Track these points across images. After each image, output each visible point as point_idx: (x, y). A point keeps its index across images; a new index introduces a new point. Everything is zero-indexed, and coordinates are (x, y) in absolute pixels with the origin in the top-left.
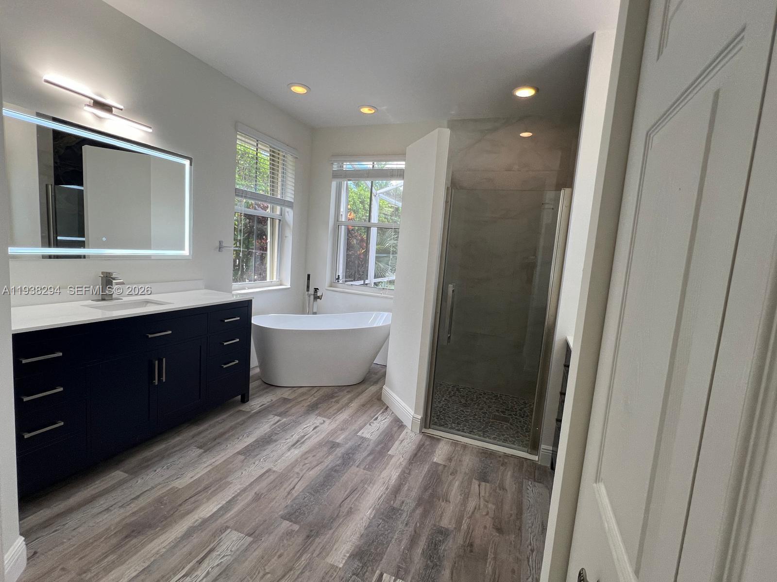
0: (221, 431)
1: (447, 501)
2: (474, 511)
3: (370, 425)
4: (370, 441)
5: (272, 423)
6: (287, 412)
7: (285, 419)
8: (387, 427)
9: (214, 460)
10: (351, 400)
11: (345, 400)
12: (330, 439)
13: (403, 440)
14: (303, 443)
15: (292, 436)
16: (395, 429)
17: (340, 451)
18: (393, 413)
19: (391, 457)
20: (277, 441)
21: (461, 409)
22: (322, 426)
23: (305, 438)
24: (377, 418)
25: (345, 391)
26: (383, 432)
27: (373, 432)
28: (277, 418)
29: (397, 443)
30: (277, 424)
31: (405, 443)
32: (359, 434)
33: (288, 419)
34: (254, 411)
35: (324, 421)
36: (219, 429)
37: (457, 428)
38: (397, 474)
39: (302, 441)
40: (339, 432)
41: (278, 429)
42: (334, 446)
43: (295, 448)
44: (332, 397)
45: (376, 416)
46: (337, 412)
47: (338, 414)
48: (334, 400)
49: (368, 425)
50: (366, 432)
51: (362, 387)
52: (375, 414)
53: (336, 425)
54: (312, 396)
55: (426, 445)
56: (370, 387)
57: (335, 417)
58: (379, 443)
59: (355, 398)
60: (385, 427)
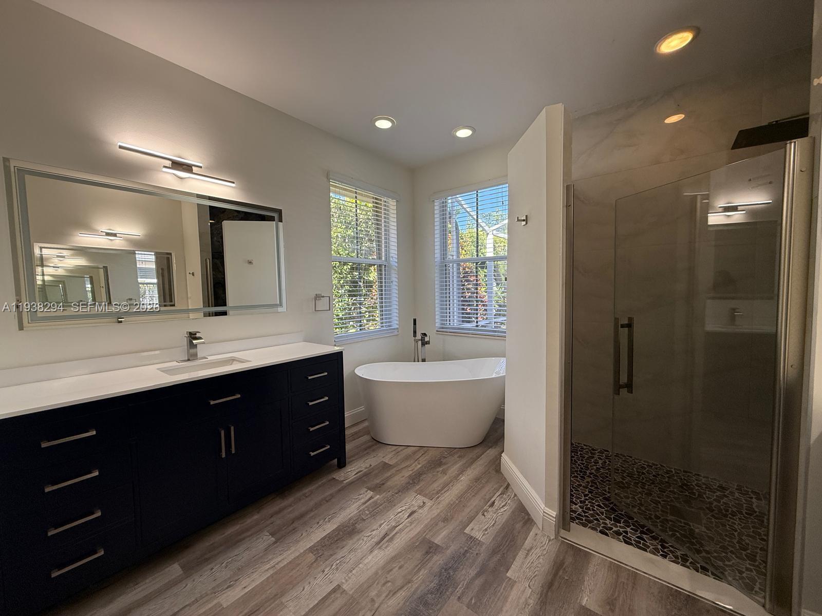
0: (304, 509)
3: (483, 515)
4: (482, 546)
5: (363, 501)
6: (383, 484)
7: (378, 496)
8: (507, 521)
9: (279, 559)
10: (462, 471)
11: (453, 470)
12: (427, 537)
13: (531, 548)
14: (392, 539)
15: (380, 526)
16: (518, 526)
17: (438, 561)
18: (515, 495)
20: (362, 531)
21: (617, 491)
22: (420, 511)
23: (395, 532)
24: (494, 503)
25: (456, 456)
26: (503, 528)
27: (486, 530)
28: (370, 493)
29: (521, 554)
30: (367, 504)
31: (533, 557)
32: (467, 531)
33: (382, 496)
34: (347, 481)
35: (424, 503)
36: (301, 507)
37: (615, 529)
39: (391, 536)
40: (441, 524)
41: (366, 512)
42: (430, 549)
43: (380, 548)
44: (440, 464)
45: (493, 499)
46: (443, 488)
47: (443, 492)
48: (441, 469)
49: (480, 514)
50: (476, 528)
51: (477, 451)
52: (492, 495)
53: (439, 511)
54: (416, 460)
55: (567, 563)
56: (487, 450)
57: (438, 498)
58: (494, 552)
59: (467, 468)
60: (504, 521)
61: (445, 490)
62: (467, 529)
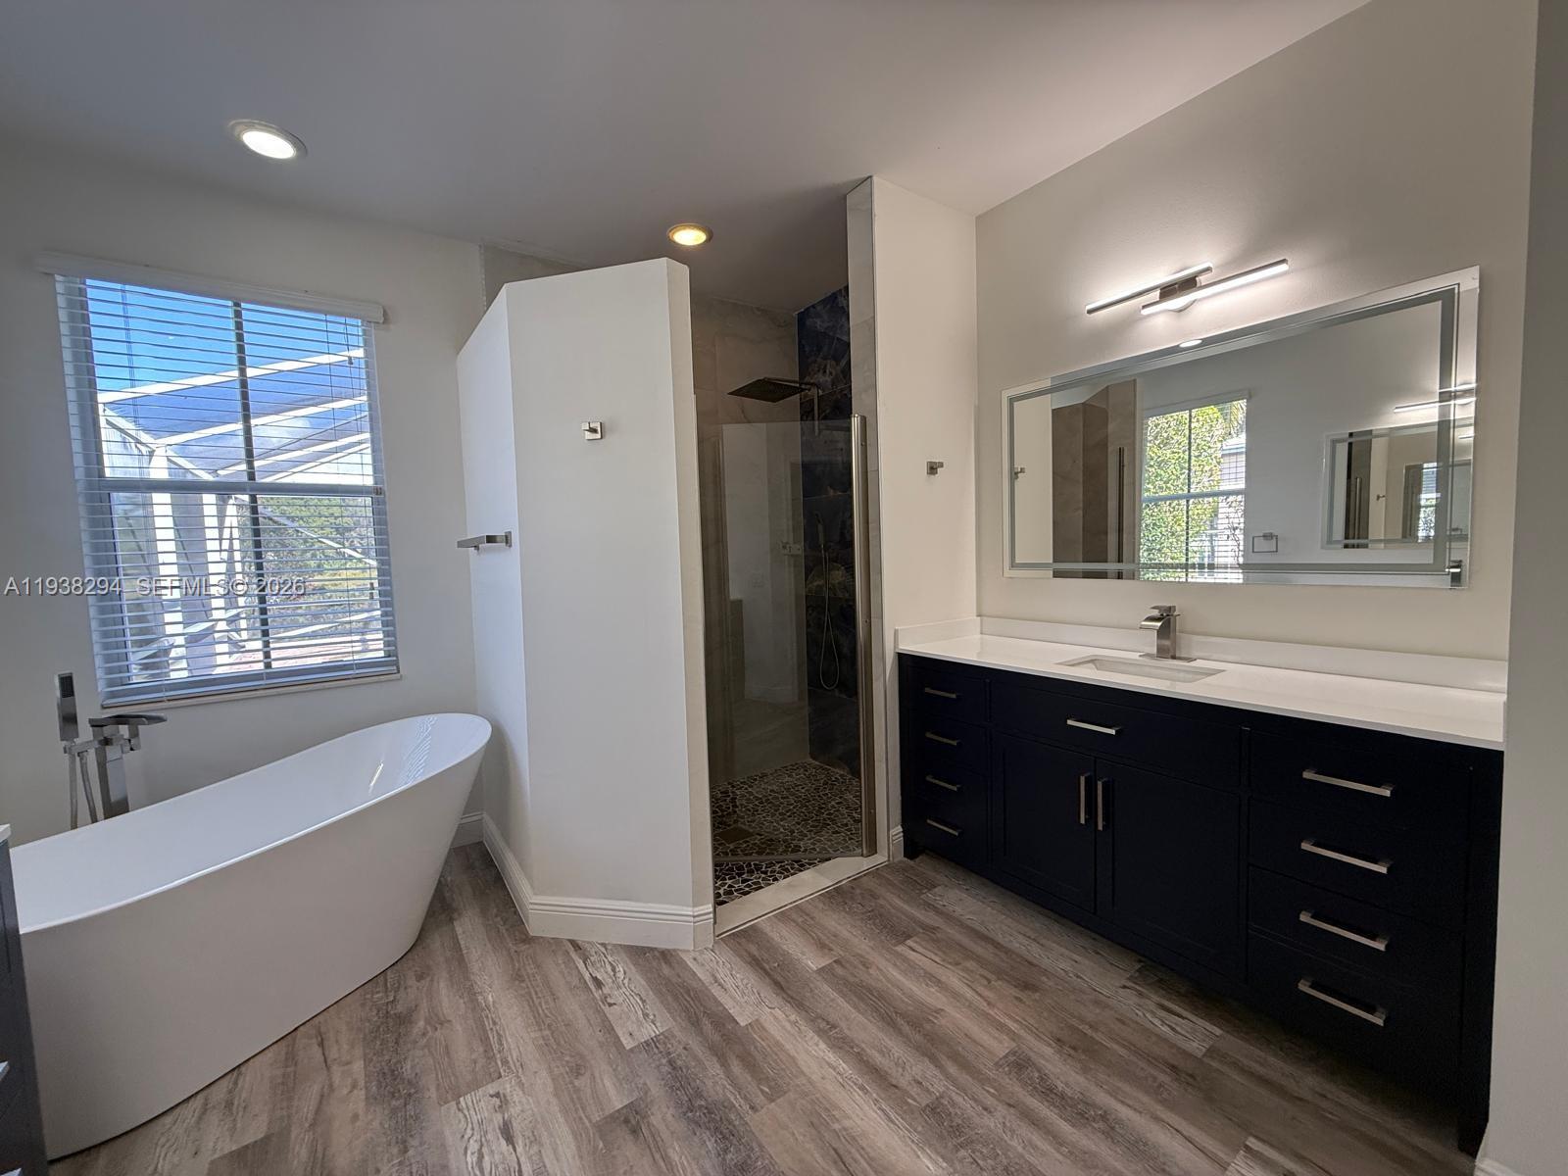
1: (939, 1011)
2: (977, 992)
3: (610, 1005)
4: (674, 1036)
8: (649, 981)
10: (471, 994)
11: (447, 999)
12: (594, 1119)
13: (714, 976)
16: (666, 970)
18: (604, 945)
19: (756, 1024)
22: (513, 1110)
24: (595, 979)
25: (412, 981)
26: (659, 993)
27: (646, 1015)
29: (716, 991)
31: (729, 983)
32: (628, 1044)
35: (496, 1095)
38: (823, 1046)
40: (582, 1082)
42: (629, 1122)
44: (405, 1020)
45: (587, 976)
46: (485, 1040)
47: (496, 1047)
48: (421, 1023)
49: (606, 1009)
50: (632, 1027)
51: (437, 942)
52: (575, 972)
53: (544, 1074)
54: (328, 1068)
55: (756, 953)
56: (453, 930)
57: (505, 1062)
58: (695, 1023)
59: (467, 979)
60: (643, 983)
61: (494, 1040)
62: (624, 1042)
